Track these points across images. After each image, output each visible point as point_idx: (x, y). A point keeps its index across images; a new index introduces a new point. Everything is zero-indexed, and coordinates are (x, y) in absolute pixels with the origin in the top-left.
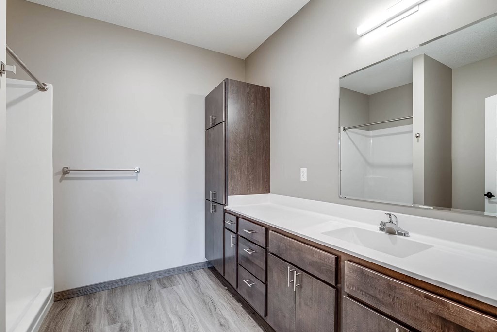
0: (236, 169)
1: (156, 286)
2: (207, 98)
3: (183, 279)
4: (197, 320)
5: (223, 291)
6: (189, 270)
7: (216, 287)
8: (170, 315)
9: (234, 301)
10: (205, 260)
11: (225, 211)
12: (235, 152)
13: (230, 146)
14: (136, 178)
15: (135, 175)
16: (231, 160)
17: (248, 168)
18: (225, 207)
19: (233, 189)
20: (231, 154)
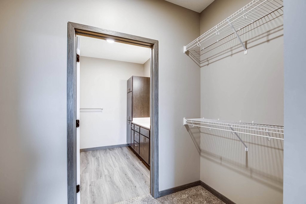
0: (136, 108)
1: (108, 150)
2: (127, 81)
3: (118, 149)
4: (120, 158)
5: (131, 152)
6: (120, 147)
7: (129, 151)
8: (112, 156)
9: (134, 154)
10: (127, 143)
11: (132, 123)
12: (136, 102)
13: (134, 99)
14: (102, 111)
15: (101, 110)
16: (134, 105)
17: (141, 108)
18: (132, 122)
19: (135, 116)
20: (134, 103)
